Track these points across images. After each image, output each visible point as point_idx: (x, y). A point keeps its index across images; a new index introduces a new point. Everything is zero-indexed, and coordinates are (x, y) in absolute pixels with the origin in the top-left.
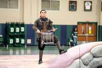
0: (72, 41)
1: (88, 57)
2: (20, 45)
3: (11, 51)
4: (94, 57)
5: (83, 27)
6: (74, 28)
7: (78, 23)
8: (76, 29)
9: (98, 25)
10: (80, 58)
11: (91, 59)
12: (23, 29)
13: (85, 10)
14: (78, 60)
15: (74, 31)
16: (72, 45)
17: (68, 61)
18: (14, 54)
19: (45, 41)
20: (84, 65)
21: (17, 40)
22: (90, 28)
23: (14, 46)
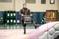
0: (43, 21)
1: (52, 30)
2: (13, 24)
3: (8, 27)
4: (56, 30)
5: (49, 13)
6: (44, 14)
7: (47, 11)
8: (45, 14)
9: (58, 12)
10: (48, 31)
11: (54, 31)
12: (15, 14)
13: (51, 3)
14: (47, 32)
15: (44, 15)
16: (43, 23)
17: (41, 33)
18: (10, 29)
19: (27, 22)
20: (50, 35)
21: (12, 21)
22: (54, 14)
23: (10, 24)
